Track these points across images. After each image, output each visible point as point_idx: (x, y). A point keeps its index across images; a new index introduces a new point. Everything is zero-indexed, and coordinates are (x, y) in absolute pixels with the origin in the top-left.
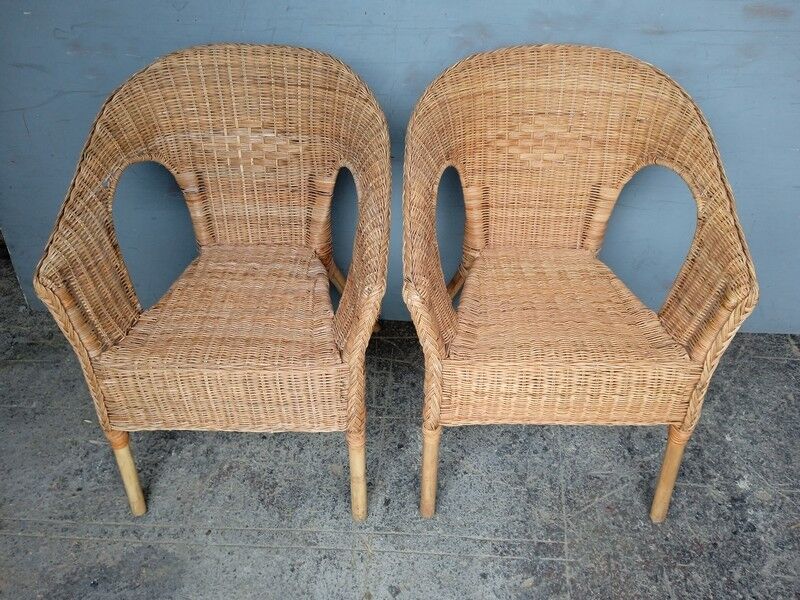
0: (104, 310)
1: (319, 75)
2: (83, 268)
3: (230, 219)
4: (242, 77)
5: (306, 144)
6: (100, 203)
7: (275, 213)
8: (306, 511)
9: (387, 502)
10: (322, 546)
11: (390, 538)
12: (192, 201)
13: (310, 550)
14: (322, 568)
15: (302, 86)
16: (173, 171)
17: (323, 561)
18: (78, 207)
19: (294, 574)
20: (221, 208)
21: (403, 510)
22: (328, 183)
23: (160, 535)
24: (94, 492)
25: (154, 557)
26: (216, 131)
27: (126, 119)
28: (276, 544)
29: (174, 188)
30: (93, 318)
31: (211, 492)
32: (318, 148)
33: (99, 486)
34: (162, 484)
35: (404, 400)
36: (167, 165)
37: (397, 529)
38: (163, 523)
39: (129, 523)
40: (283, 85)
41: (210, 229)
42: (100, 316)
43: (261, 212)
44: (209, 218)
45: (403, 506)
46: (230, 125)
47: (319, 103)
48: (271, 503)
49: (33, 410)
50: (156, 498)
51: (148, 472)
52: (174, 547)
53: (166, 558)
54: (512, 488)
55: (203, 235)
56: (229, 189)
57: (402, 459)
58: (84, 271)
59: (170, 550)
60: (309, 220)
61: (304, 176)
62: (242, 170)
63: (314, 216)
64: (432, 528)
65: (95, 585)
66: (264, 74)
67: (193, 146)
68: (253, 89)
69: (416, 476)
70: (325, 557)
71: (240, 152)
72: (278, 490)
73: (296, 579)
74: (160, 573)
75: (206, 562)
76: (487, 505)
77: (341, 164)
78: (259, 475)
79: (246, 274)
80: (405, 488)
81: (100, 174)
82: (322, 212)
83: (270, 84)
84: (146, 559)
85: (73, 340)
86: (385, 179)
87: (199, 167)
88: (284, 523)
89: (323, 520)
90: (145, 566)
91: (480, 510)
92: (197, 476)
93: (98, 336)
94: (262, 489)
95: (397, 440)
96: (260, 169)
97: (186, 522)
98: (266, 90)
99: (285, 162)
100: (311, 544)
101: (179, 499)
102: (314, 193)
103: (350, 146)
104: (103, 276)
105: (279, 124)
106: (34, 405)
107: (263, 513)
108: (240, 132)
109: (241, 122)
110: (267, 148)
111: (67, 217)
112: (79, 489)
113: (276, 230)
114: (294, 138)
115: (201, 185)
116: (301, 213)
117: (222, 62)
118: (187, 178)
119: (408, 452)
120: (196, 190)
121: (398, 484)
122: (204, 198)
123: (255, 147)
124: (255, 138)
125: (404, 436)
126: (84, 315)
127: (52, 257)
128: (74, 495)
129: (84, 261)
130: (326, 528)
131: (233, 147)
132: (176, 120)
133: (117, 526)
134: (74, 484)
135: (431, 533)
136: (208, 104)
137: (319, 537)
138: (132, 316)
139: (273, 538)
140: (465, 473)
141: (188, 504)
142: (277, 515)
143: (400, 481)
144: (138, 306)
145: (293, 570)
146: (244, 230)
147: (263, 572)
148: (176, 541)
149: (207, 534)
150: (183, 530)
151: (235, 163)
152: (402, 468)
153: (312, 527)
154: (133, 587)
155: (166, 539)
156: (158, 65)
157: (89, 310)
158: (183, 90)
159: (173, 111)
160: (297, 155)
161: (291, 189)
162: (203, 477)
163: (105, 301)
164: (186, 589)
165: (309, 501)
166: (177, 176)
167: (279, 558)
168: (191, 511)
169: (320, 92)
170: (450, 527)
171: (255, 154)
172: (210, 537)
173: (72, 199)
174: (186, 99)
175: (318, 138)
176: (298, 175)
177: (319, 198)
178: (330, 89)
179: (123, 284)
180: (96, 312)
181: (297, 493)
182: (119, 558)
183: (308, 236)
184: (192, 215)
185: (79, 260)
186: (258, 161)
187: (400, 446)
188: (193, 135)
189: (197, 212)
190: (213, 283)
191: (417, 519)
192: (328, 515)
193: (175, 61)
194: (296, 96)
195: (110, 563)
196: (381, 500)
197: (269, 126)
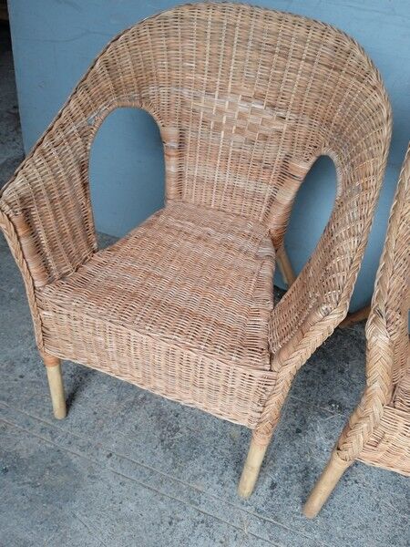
0: (59, 244)
1: (328, 52)
2: (46, 200)
3: (200, 180)
4: (248, 40)
5: (292, 123)
6: (79, 139)
7: (241, 185)
8: (196, 466)
9: (273, 486)
10: (203, 508)
11: (268, 525)
12: (169, 156)
13: (191, 509)
14: (197, 533)
15: (307, 60)
16: (159, 123)
17: (200, 525)
18: (57, 139)
19: (171, 529)
20: (194, 169)
21: (287, 499)
22: (302, 167)
23: (70, 443)
24: (33, 382)
25: (59, 462)
26: (208, 92)
27: (126, 61)
28: (162, 490)
29: (157, 139)
30: (46, 250)
31: (122, 416)
32: (303, 130)
33: (37, 379)
34: (86, 394)
35: (312, 384)
36: (156, 117)
37: (276, 518)
38: (76, 432)
39: (49, 421)
40: (286, 57)
41: (180, 185)
42: (53, 250)
43: (228, 180)
44: (180, 175)
45: (288, 496)
46: (223, 88)
47: (319, 82)
48: (169, 446)
49: (11, 294)
50: (77, 406)
51: (78, 379)
52: (78, 458)
53: (68, 468)
54: (400, 515)
55: (172, 190)
56: (207, 152)
57: (298, 445)
58: (47, 202)
59: (74, 461)
60: (272, 200)
61: (280, 155)
62: (222, 136)
63: (279, 197)
64: (310, 531)
65: (6, 471)
66: (271, 40)
67: (183, 103)
68: (255, 56)
69: (307, 468)
70: (202, 522)
71: (225, 118)
72: (179, 436)
73: (171, 533)
74: (60, 479)
75: (99, 485)
76: (370, 524)
77: (324, 151)
78: (166, 415)
79: (199, 238)
80: (293, 476)
81: (86, 110)
82: (287, 196)
83: (273, 52)
84: (53, 462)
85: (22, 267)
86: (375, 182)
87: (184, 124)
88: (176, 471)
89: (209, 481)
90: (50, 468)
91: (362, 527)
92: (115, 397)
93: (47, 269)
94: (165, 429)
95: (297, 423)
96: (239, 138)
97: (94, 438)
98: (267, 58)
99: (265, 138)
100: (192, 502)
101: (95, 413)
102: (285, 174)
103: (341, 135)
104: (66, 210)
105: (270, 97)
106: (12, 291)
107: (160, 454)
108: (230, 98)
109: (234, 87)
110: (252, 119)
111: (44, 146)
112: (21, 377)
113: (238, 201)
114: (282, 114)
115: (182, 143)
116: (267, 190)
117: (232, 21)
118: (170, 132)
119: (305, 439)
120: (176, 146)
121: (288, 470)
122: (181, 156)
123: (241, 116)
124: (243, 107)
125: (304, 422)
126: (37, 246)
127: (18, 183)
128: (16, 380)
129: (50, 193)
130: (211, 490)
131: (220, 111)
132: (174, 73)
133: (39, 421)
134: (19, 370)
135: (308, 534)
136: (207, 62)
137: (203, 498)
138: (86, 253)
139: (162, 482)
140: (356, 482)
141: (100, 421)
142: (171, 461)
143: (291, 467)
144: (95, 244)
145: (170, 523)
146: (209, 193)
147: (145, 515)
148: (81, 454)
149: (108, 457)
150: (90, 445)
151: (218, 127)
152: (296, 454)
153: (200, 485)
154: (34, 486)
155: (74, 449)
156: (170, 13)
157: (44, 242)
158: (187, 44)
159: (173, 63)
160: (279, 133)
161: (263, 165)
162: (120, 399)
163: (62, 235)
164: (75, 505)
165: (202, 457)
166: (162, 129)
167: (162, 505)
168: (101, 428)
169: (323, 70)
170: (328, 534)
171: (239, 123)
172: (109, 461)
173: (54, 129)
174: (188, 53)
175: (307, 119)
176: (275, 153)
177: (288, 180)
178: (335, 69)
179: (84, 222)
180: (50, 243)
181: (193, 444)
182: (32, 452)
183: (267, 214)
184: (167, 168)
185: (44, 192)
186: (240, 131)
187: (298, 431)
188: (185, 92)
189: (172, 168)
190: (168, 239)
191: (298, 514)
192: (216, 478)
193: (186, 12)
194: (296, 71)
195: (24, 455)
196: (268, 481)
197: (260, 97)
